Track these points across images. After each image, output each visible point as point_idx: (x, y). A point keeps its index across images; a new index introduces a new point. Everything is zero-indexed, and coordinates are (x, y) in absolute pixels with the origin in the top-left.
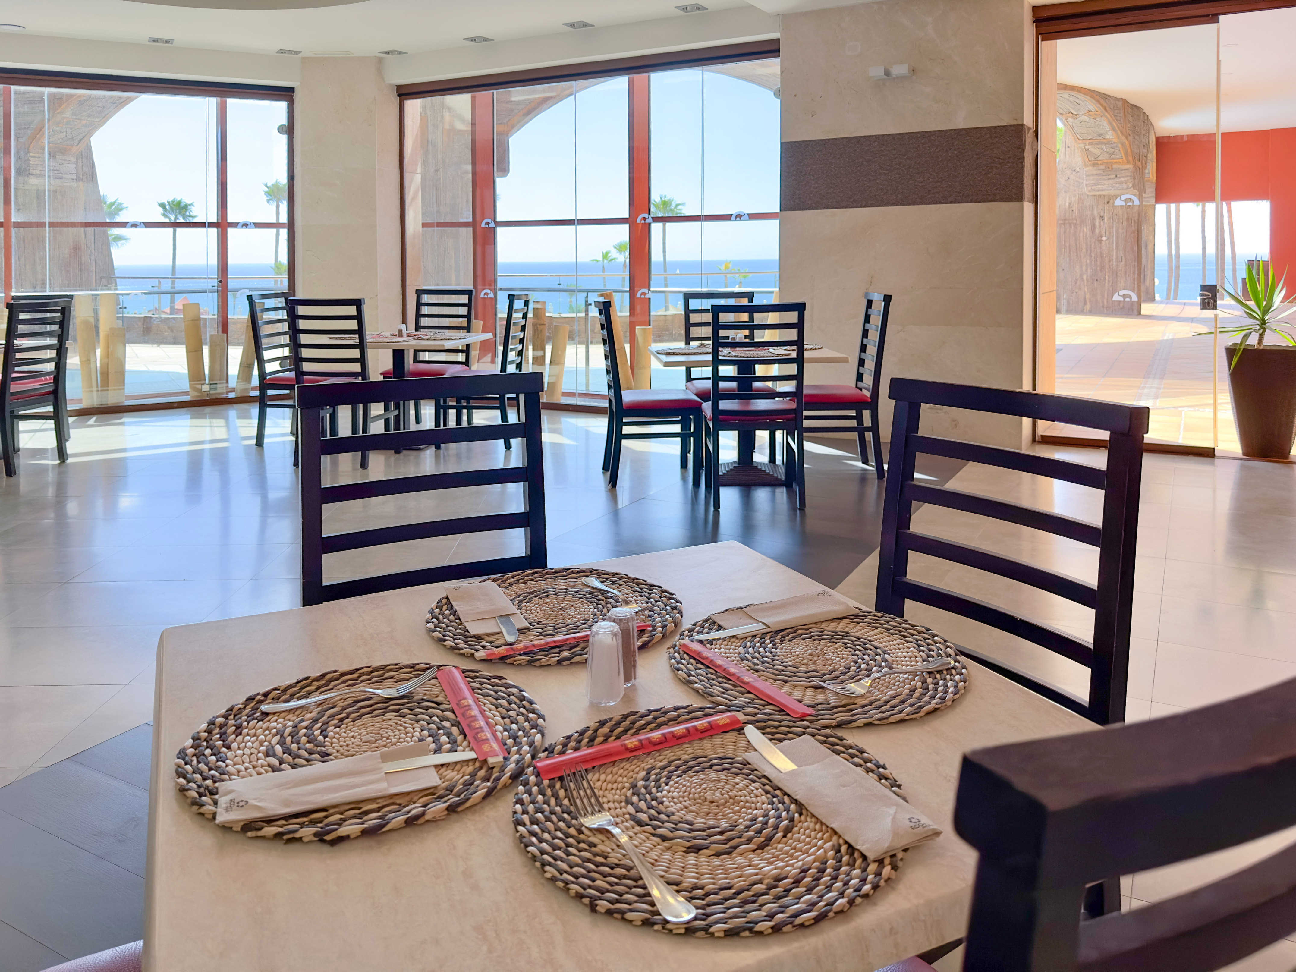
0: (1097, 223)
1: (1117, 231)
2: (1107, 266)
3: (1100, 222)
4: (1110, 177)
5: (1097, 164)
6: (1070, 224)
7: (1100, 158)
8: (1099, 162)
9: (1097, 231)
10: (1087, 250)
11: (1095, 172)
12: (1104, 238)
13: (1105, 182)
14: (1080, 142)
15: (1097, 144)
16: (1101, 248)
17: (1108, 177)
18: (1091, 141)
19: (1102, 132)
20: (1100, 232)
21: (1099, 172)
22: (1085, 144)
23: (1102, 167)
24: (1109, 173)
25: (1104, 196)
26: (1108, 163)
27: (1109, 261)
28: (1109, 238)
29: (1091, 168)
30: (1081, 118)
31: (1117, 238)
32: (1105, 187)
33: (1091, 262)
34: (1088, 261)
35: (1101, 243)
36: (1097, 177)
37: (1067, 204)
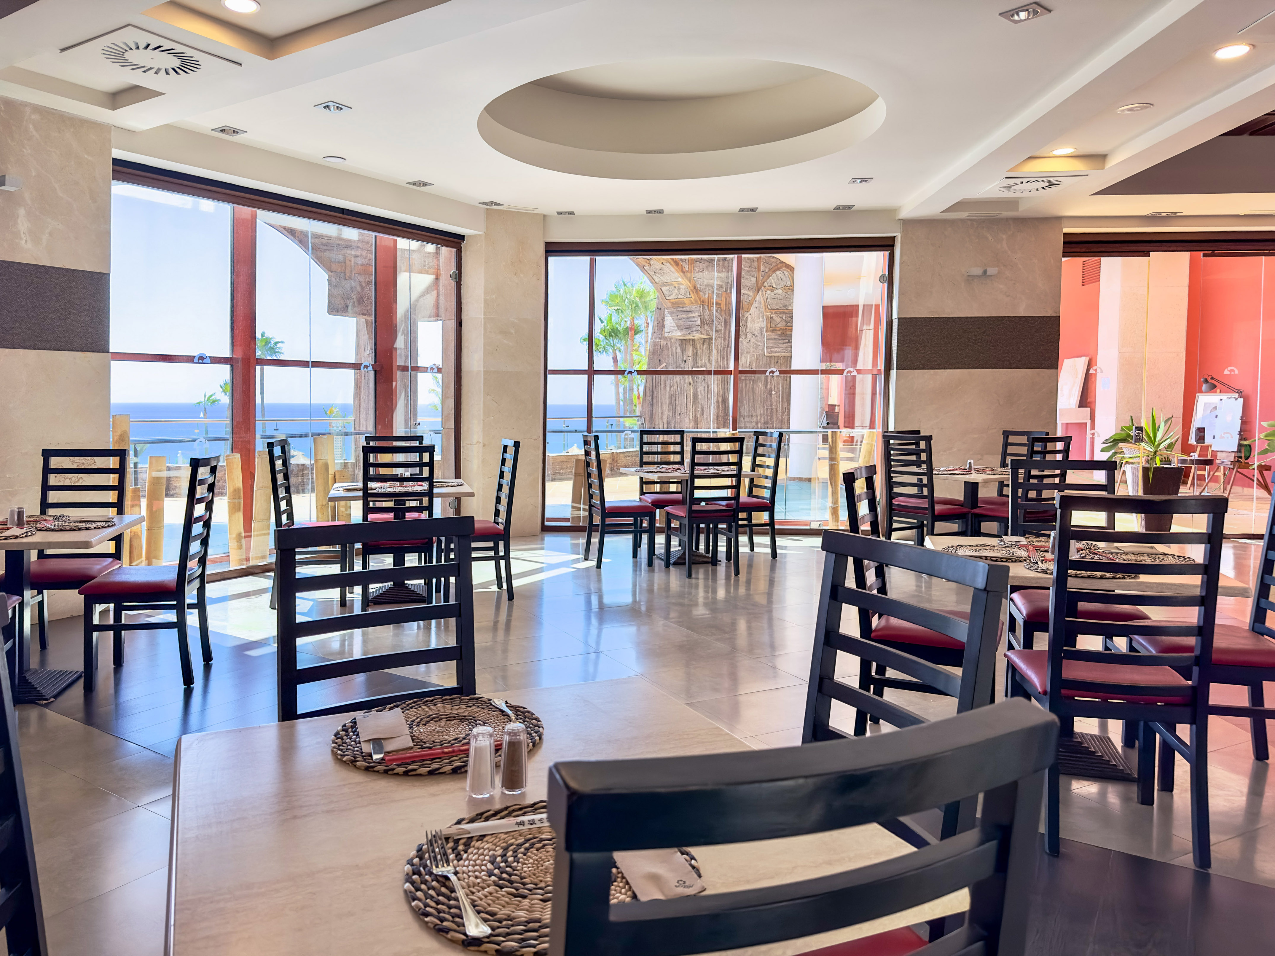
0: (769, 380)
1: (783, 386)
2: (775, 416)
3: (771, 379)
4: (785, 341)
5: (776, 330)
6: (750, 380)
7: (779, 325)
8: (778, 329)
9: (769, 386)
10: (761, 402)
11: (773, 337)
12: (773, 393)
13: (781, 346)
14: (769, 311)
15: (781, 313)
16: (771, 401)
17: (782, 341)
18: (777, 311)
19: (787, 303)
20: (771, 387)
21: (776, 337)
22: (772, 312)
23: (779, 333)
24: (784, 338)
25: (775, 357)
26: (783, 329)
27: (777, 412)
28: (777, 393)
29: (770, 333)
30: (776, 292)
31: (783, 392)
32: (780, 350)
33: (764, 412)
34: (762, 412)
35: (771, 396)
36: (774, 341)
37: (748, 363)
